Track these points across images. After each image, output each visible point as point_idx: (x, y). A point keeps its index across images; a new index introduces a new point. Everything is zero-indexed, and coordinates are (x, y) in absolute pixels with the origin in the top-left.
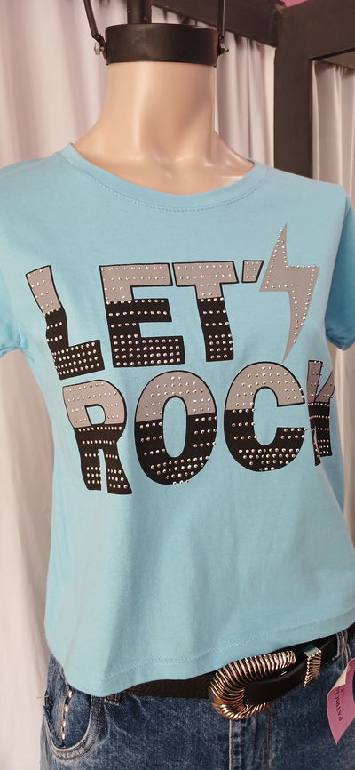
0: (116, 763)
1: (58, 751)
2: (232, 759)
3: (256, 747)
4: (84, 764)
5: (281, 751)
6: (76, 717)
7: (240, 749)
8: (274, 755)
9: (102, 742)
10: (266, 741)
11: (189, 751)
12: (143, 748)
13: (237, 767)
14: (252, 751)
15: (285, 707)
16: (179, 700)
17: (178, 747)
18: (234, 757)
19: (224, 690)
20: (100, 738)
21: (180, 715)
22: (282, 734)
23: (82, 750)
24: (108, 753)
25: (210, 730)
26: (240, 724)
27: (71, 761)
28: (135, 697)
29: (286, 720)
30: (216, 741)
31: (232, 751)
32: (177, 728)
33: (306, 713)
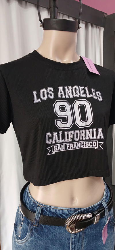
0: (35, 245)
1: (18, 241)
2: (71, 246)
3: (79, 243)
4: (25, 245)
5: (86, 244)
6: (24, 230)
7: (74, 243)
8: (84, 245)
9: (32, 239)
10: (82, 241)
11: (58, 243)
12: (44, 241)
13: (72, 249)
14: (77, 244)
15: (88, 230)
16: (56, 227)
17: (55, 241)
18: (72, 245)
19: (70, 224)
20: (31, 237)
21: (56, 231)
22: (87, 239)
23: (25, 240)
24: (33, 242)
25: (65, 236)
26: (74, 235)
27: (22, 244)
28: (42, 225)
29: (88, 235)
30: (66, 240)
31: (71, 244)
32: (54, 235)
33: (94, 233)
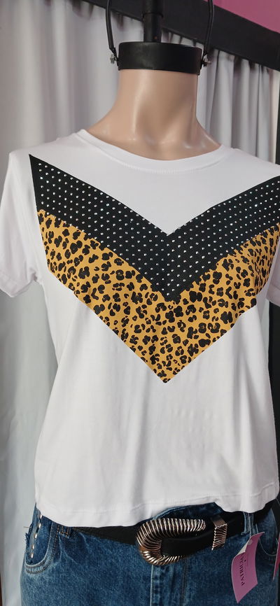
0: (64, 582)
1: (27, 566)
2: (153, 597)
3: (172, 591)
4: (42, 579)
5: (194, 598)
6: (40, 543)
7: (159, 590)
8: (188, 600)
9: (56, 564)
10: (181, 588)
11: (120, 584)
12: (85, 574)
13: (156, 604)
14: (169, 594)
15: (198, 564)
16: (115, 543)
17: (112, 579)
18: (154, 595)
19: (146, 541)
20: (54, 562)
21: (115, 554)
22: (195, 585)
23: (41, 568)
24: (59, 572)
25: (137, 570)
26: (159, 569)
27: (34, 575)
28: (82, 534)
29: (199, 574)
30: (142, 580)
31: (153, 590)
32: (111, 564)
33: (216, 573)
